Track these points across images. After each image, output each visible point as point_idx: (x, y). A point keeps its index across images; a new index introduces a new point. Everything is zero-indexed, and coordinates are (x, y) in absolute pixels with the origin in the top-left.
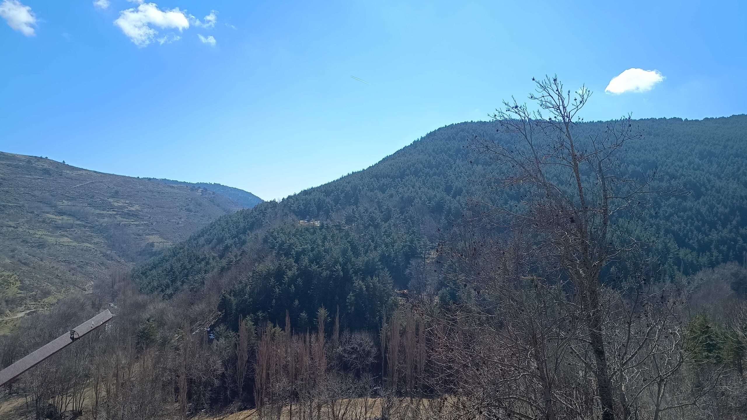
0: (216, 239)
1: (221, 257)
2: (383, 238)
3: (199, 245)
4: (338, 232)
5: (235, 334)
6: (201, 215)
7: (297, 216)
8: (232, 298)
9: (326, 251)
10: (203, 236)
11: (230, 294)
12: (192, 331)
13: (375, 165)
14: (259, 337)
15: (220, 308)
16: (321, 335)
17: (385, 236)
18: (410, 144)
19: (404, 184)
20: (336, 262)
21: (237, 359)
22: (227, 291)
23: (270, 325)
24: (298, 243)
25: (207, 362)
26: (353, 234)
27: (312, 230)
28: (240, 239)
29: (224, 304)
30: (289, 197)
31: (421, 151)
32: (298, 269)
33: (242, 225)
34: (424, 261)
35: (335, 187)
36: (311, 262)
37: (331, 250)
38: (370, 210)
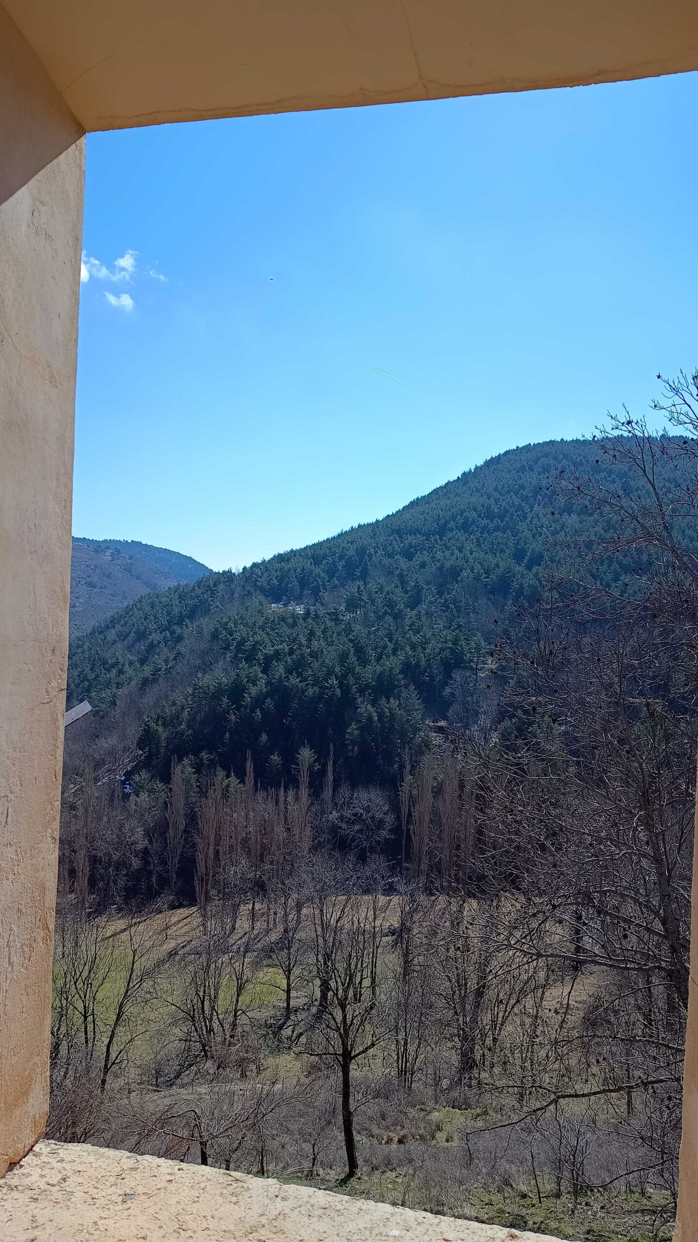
0: (135, 632)
1: (143, 662)
2: (408, 635)
3: (108, 642)
4: (333, 624)
5: (164, 787)
6: (111, 592)
7: (267, 596)
8: (160, 729)
9: (314, 655)
10: (114, 627)
11: (157, 722)
12: (97, 780)
13: (397, 512)
14: (203, 792)
15: (141, 744)
16: (304, 792)
17: (411, 632)
18: (456, 478)
19: (445, 545)
20: (330, 673)
21: (168, 826)
22: (151, 718)
23: (221, 774)
24: (267, 640)
25: (120, 830)
26: (357, 628)
27: (290, 621)
28: (173, 633)
29: (147, 739)
30: (255, 565)
31: (474, 490)
32: (267, 684)
33: (176, 610)
34: (476, 674)
35: (330, 549)
36: (289, 672)
37: (322, 652)
38: (387, 589)
